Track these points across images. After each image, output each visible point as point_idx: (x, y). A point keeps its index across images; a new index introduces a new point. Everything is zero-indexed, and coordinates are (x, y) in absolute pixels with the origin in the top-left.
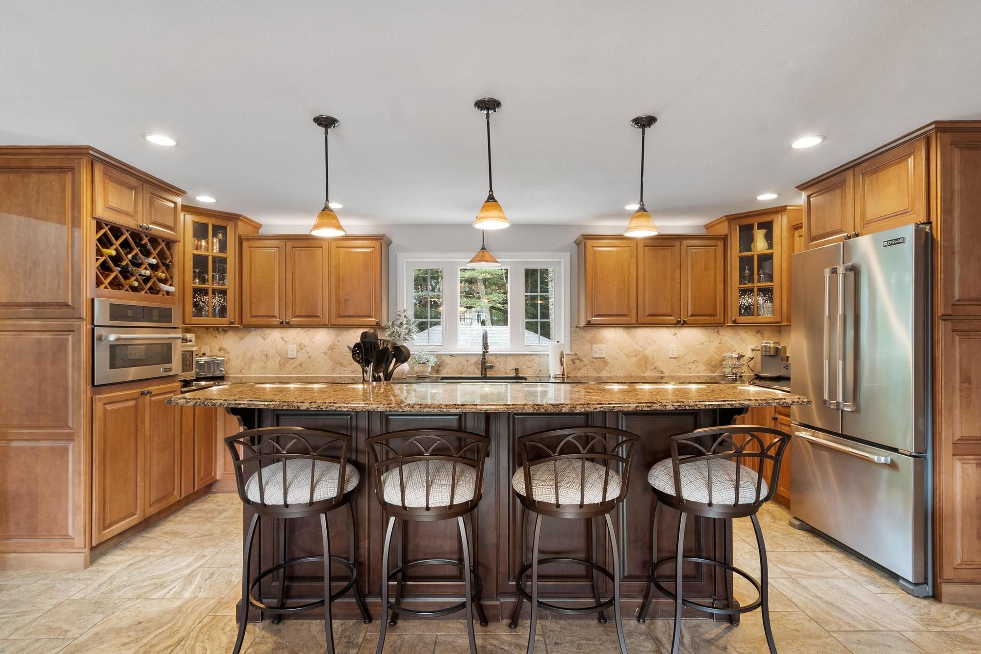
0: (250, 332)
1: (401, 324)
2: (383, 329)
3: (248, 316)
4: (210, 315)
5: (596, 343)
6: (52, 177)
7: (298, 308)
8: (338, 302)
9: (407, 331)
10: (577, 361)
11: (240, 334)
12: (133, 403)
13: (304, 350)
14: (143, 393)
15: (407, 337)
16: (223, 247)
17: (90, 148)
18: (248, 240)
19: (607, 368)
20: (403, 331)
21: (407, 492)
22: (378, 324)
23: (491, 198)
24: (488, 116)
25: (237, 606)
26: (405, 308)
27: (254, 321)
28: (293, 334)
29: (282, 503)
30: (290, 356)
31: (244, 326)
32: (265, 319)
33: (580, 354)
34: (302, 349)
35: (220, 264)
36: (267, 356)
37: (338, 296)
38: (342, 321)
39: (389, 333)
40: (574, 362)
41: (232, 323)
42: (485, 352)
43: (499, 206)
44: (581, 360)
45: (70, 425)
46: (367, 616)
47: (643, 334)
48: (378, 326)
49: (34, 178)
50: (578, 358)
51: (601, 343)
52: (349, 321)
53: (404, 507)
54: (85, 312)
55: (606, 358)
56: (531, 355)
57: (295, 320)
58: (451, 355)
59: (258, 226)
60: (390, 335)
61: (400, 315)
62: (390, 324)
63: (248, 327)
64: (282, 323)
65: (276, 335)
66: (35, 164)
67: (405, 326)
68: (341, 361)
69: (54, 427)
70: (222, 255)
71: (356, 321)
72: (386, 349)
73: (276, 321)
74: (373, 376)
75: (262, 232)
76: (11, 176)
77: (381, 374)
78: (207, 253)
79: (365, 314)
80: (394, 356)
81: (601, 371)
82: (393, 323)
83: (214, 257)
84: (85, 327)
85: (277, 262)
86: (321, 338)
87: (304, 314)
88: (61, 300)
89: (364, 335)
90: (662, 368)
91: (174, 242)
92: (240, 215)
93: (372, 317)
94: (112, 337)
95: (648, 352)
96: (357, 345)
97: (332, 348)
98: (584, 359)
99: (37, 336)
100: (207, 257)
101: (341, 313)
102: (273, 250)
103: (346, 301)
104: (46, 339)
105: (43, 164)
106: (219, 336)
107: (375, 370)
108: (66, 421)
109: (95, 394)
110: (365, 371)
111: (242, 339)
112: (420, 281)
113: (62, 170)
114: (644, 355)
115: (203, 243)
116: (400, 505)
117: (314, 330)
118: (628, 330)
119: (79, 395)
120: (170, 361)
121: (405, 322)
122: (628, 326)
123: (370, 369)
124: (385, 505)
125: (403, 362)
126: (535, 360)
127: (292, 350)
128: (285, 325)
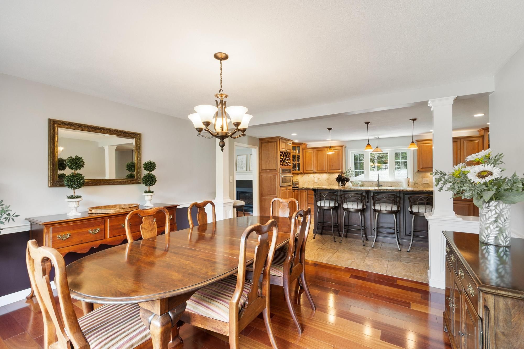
0: (304, 174)
1: (349, 172)
2: (344, 173)
3: (305, 170)
4: (296, 170)
5: (424, 178)
6: (273, 143)
7: (318, 168)
8: (330, 166)
9: (351, 174)
11: (302, 175)
12: (285, 191)
13: (320, 180)
14: (287, 189)
15: (351, 176)
16: (299, 152)
17: (279, 137)
18: (305, 149)
20: (350, 174)
21: (348, 205)
22: (342, 172)
23: (368, 144)
24: (367, 125)
25: (313, 230)
26: (351, 167)
27: (307, 172)
28: (316, 175)
29: (324, 206)
30: (316, 182)
31: (304, 173)
32: (310, 171)
34: (319, 179)
35: (298, 156)
36: (309, 181)
37: (330, 164)
38: (331, 171)
39: (345, 175)
40: (415, 185)
41: (301, 172)
42: (378, 181)
43: (370, 146)
45: (276, 194)
46: (340, 236)
48: (342, 173)
49: (270, 143)
50: (416, 183)
51: (427, 178)
52: (333, 171)
53: (347, 208)
54: (279, 171)
55: (429, 183)
56: (397, 182)
57: (317, 171)
58: (367, 182)
59: (306, 145)
60: (346, 175)
61: (349, 169)
62: (346, 172)
63: (305, 173)
64: (314, 172)
65: (311, 176)
66: (270, 141)
67: (351, 172)
68: (331, 183)
69: (274, 195)
70: (299, 154)
71: (335, 171)
72: (344, 179)
73: (312, 172)
74: (341, 185)
75: (308, 146)
76: (266, 144)
77: (343, 184)
78: (295, 154)
79: (338, 169)
80: (346, 180)
82: (347, 172)
83: (297, 155)
84: (279, 174)
85: (312, 155)
86: (325, 176)
87: (320, 169)
88: (275, 169)
89: (339, 175)
91: (291, 153)
92: (303, 143)
93: (339, 170)
94: (283, 176)
96: (337, 178)
97: (328, 179)
98: (419, 184)
99: (270, 176)
100: (295, 155)
101: (331, 169)
102: (311, 152)
103: (332, 165)
104: (272, 176)
105: (271, 141)
106: (296, 176)
107: (342, 183)
108: (276, 193)
109: (281, 188)
110: (339, 184)
111: (302, 177)
112: (356, 158)
113: (275, 142)
115: (294, 151)
116: (346, 208)
117: (322, 174)
119: (278, 188)
120: (290, 182)
121: (351, 171)
123: (340, 183)
124: (343, 208)
125: (348, 182)
126: (399, 184)
127: (316, 180)
128: (315, 173)
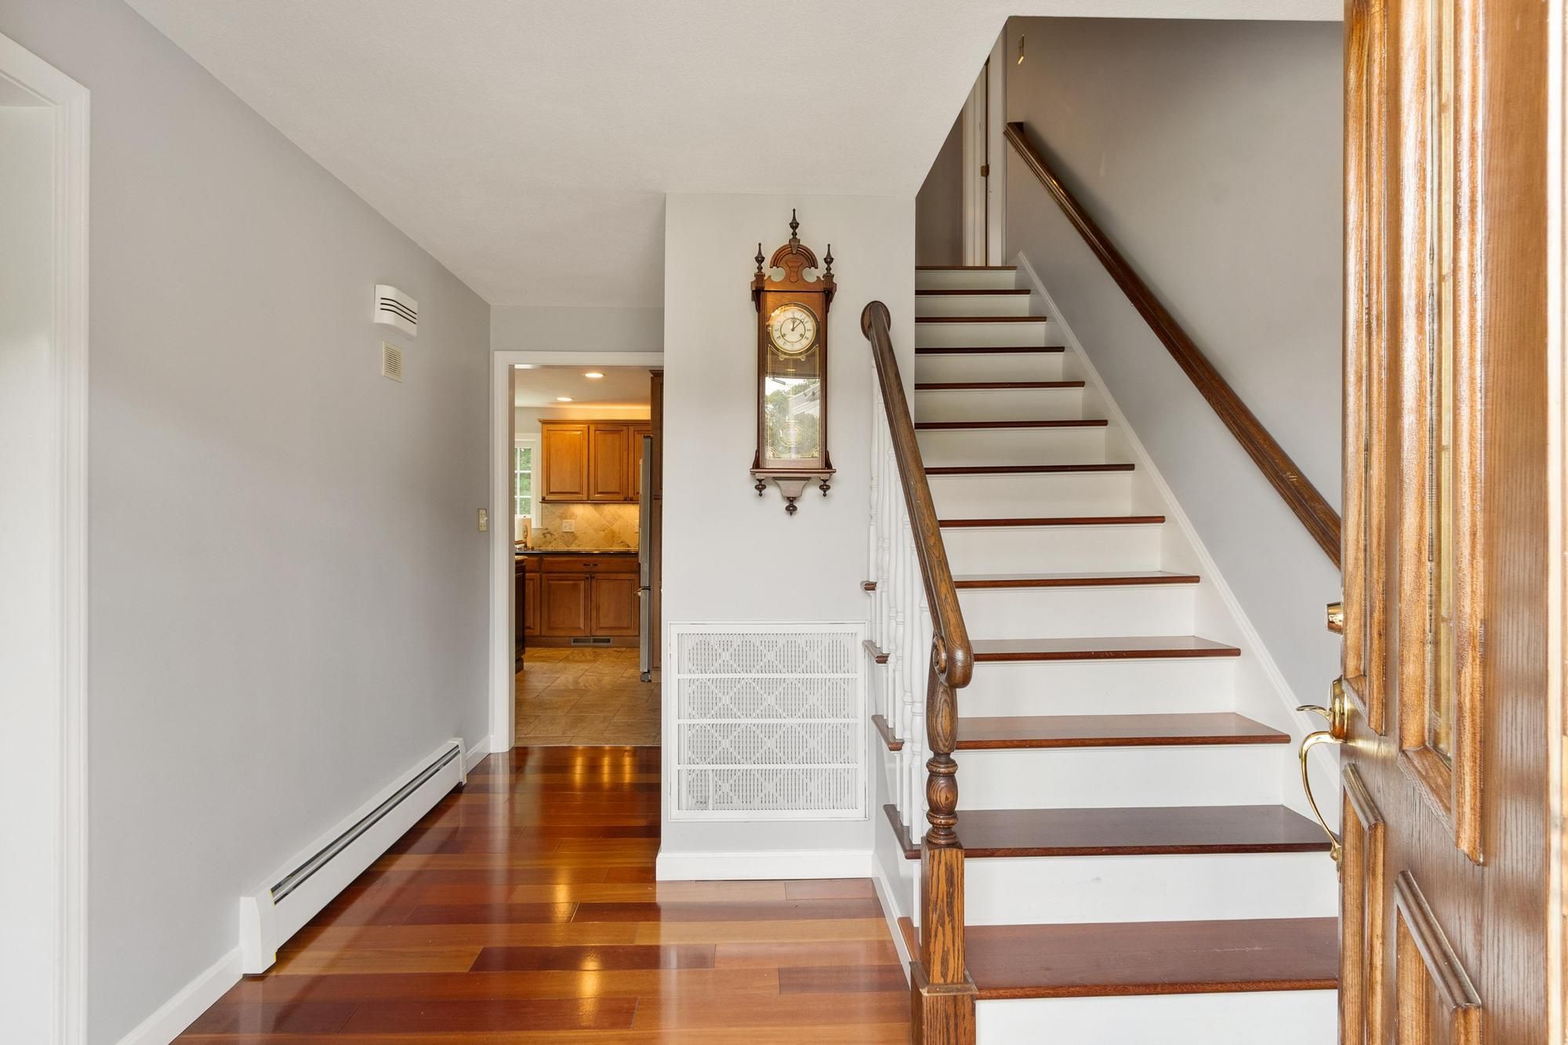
5: (566, 518)
10: (548, 536)
19: (576, 541)
33: (551, 528)
40: (544, 536)
44: (551, 534)
47: (611, 510)
51: (570, 518)
55: (575, 532)
81: (571, 544)
90: (628, 542)
95: (615, 527)
98: (554, 535)
114: (611, 529)
118: (596, 506)
122: (596, 503)
